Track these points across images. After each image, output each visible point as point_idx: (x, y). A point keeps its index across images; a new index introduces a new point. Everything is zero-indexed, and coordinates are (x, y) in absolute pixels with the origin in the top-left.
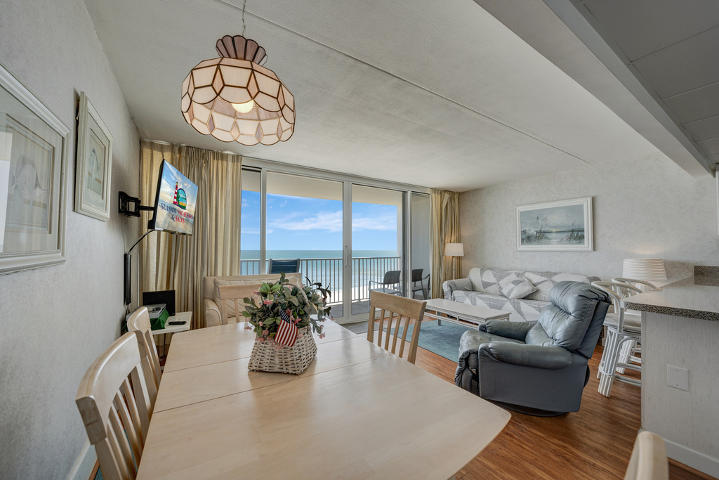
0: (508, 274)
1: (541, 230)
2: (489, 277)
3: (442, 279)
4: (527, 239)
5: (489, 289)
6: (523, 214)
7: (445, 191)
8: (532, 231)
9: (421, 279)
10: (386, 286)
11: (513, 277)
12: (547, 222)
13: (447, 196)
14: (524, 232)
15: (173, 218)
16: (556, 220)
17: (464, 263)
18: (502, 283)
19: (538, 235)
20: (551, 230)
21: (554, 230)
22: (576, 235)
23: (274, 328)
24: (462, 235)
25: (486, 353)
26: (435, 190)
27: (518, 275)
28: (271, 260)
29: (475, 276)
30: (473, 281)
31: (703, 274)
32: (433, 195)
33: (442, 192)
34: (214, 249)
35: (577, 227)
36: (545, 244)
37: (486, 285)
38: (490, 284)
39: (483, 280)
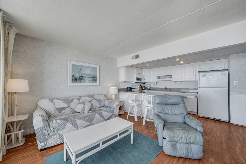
0: (73, 100)
1: (81, 76)
2: (60, 104)
4: (75, 79)
5: (64, 112)
6: (73, 66)
8: (77, 76)
11: (76, 101)
12: (84, 72)
14: (73, 76)
16: (88, 72)
19: (80, 78)
20: (86, 76)
22: (94, 79)
27: (78, 99)
29: (47, 105)
35: (95, 76)
36: (83, 82)
37: (60, 110)
38: (63, 109)
39: (56, 107)
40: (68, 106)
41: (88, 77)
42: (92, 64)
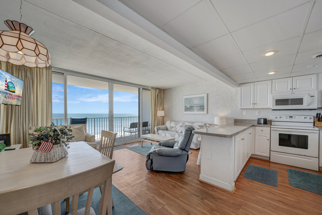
0: (179, 123)
1: (191, 106)
2: (173, 124)
3: (155, 126)
4: (187, 109)
5: (173, 129)
6: (185, 99)
7: (157, 88)
8: (188, 106)
9: (147, 126)
10: (131, 129)
11: (181, 124)
12: (193, 103)
13: (158, 90)
14: (186, 106)
15: (5, 97)
16: (196, 102)
17: (165, 119)
18: (177, 126)
19: (190, 108)
21: (195, 106)
22: (202, 108)
23: (39, 145)
24: (164, 107)
25: (155, 153)
26: (152, 88)
27: (183, 123)
28: (71, 118)
29: (168, 124)
30: (167, 126)
31: (236, 122)
32: (152, 90)
33: (156, 89)
34: (36, 113)
35: (202, 105)
36: (192, 111)
37: (172, 127)
39: (170, 126)
40: (175, 126)
41: (196, 107)
42: (201, 94)
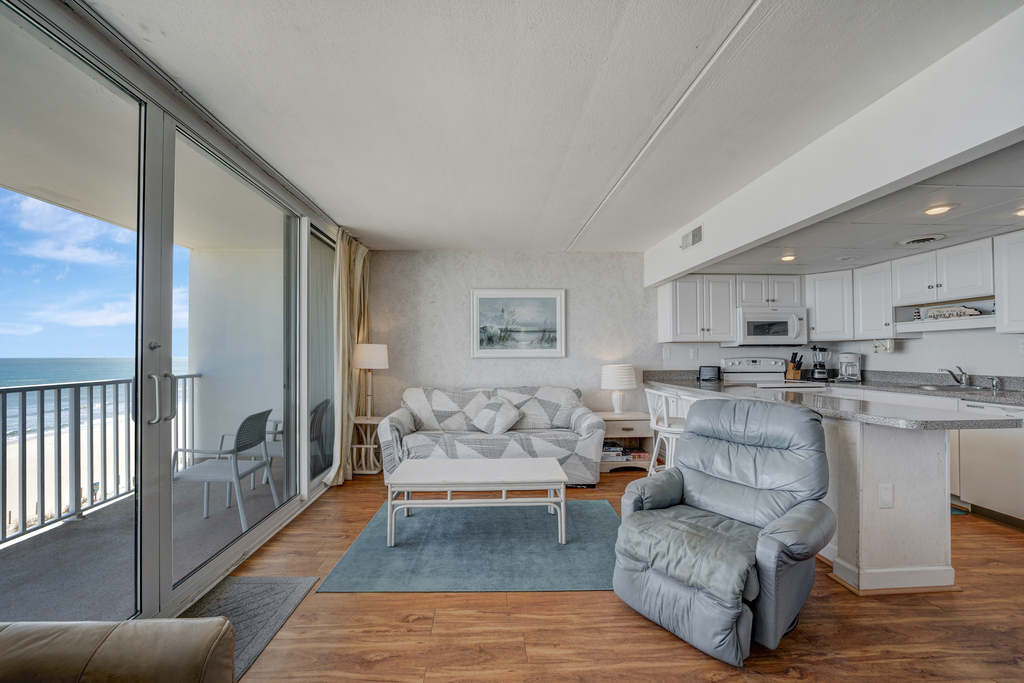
0: (473, 395)
1: (506, 328)
2: (443, 402)
4: (488, 340)
5: (449, 423)
6: (483, 302)
8: (495, 329)
11: (483, 399)
12: (515, 317)
14: (483, 330)
16: (526, 315)
18: (469, 409)
19: (503, 334)
20: (519, 328)
21: (523, 329)
22: (547, 337)
27: (489, 395)
29: (416, 402)
30: (416, 412)
31: (649, 378)
32: (341, 242)
35: (549, 327)
36: (511, 347)
37: (441, 416)
38: (449, 415)
39: (434, 408)
40: (458, 409)
42: (541, 288)
